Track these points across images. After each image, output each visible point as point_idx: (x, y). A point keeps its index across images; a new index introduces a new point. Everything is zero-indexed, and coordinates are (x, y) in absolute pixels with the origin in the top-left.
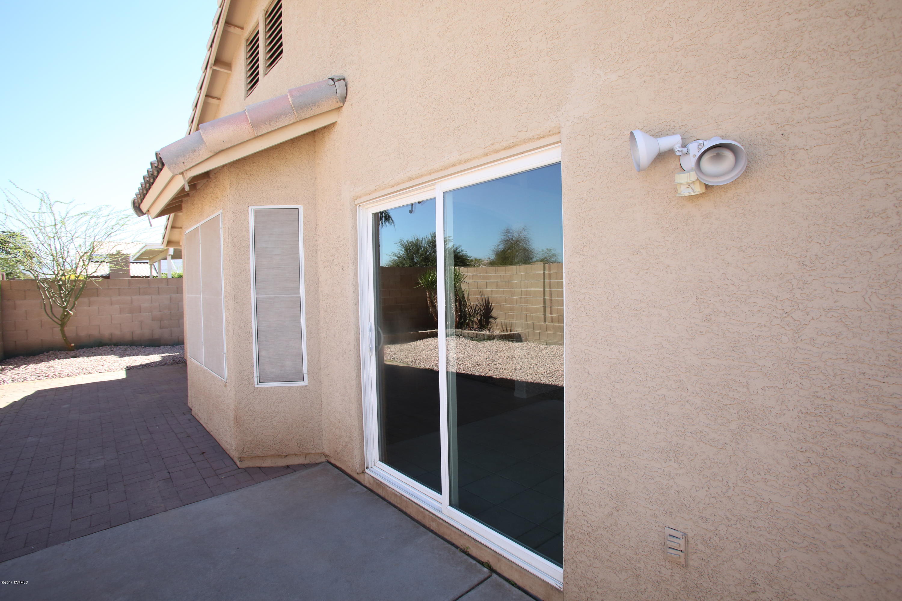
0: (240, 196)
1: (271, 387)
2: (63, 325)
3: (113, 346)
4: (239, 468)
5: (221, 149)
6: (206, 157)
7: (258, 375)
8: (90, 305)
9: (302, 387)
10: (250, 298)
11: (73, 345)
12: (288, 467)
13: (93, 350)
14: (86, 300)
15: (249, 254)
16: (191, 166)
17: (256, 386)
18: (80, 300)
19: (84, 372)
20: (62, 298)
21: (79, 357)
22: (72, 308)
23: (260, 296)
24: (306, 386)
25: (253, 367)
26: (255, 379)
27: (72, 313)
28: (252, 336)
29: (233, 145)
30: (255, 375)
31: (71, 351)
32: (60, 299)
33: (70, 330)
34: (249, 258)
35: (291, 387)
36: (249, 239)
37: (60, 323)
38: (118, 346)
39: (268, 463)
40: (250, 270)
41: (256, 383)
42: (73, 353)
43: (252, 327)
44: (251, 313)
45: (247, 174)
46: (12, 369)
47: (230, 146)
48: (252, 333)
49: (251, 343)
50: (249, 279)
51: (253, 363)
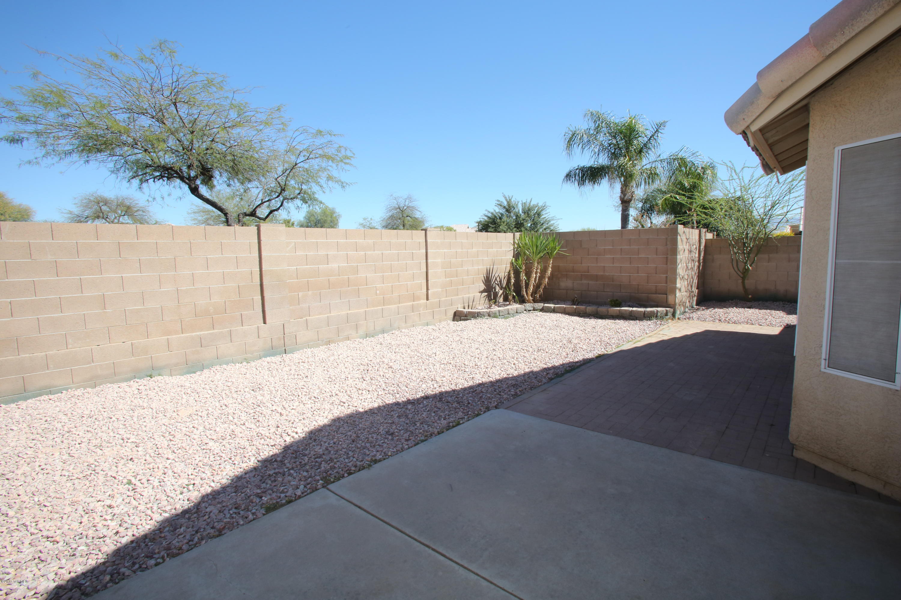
0: (824, 137)
1: (843, 378)
2: (743, 279)
3: (786, 303)
4: (792, 456)
5: (779, 91)
6: (766, 106)
7: (827, 358)
8: (769, 260)
9: (890, 390)
10: (827, 263)
11: (750, 296)
12: (853, 484)
13: (767, 304)
14: (766, 256)
15: (830, 208)
16: (752, 120)
17: (823, 370)
18: (760, 256)
19: (748, 322)
20: (744, 254)
21: (753, 308)
22: (753, 263)
23: (840, 261)
24: (897, 390)
25: (821, 347)
26: (823, 362)
27: (750, 268)
28: (824, 309)
29: (794, 80)
30: (823, 356)
31: (749, 301)
32: (743, 255)
33: (750, 283)
34: (830, 214)
35: (872, 384)
36: (831, 190)
37: (742, 276)
38: (791, 303)
39: (828, 467)
40: (829, 229)
41: (823, 366)
42: (749, 304)
43: (825, 299)
44: (826, 281)
45: (835, 107)
46: (703, 310)
47: (790, 83)
48: (824, 306)
49: (822, 317)
50: (827, 240)
51: (822, 342)
